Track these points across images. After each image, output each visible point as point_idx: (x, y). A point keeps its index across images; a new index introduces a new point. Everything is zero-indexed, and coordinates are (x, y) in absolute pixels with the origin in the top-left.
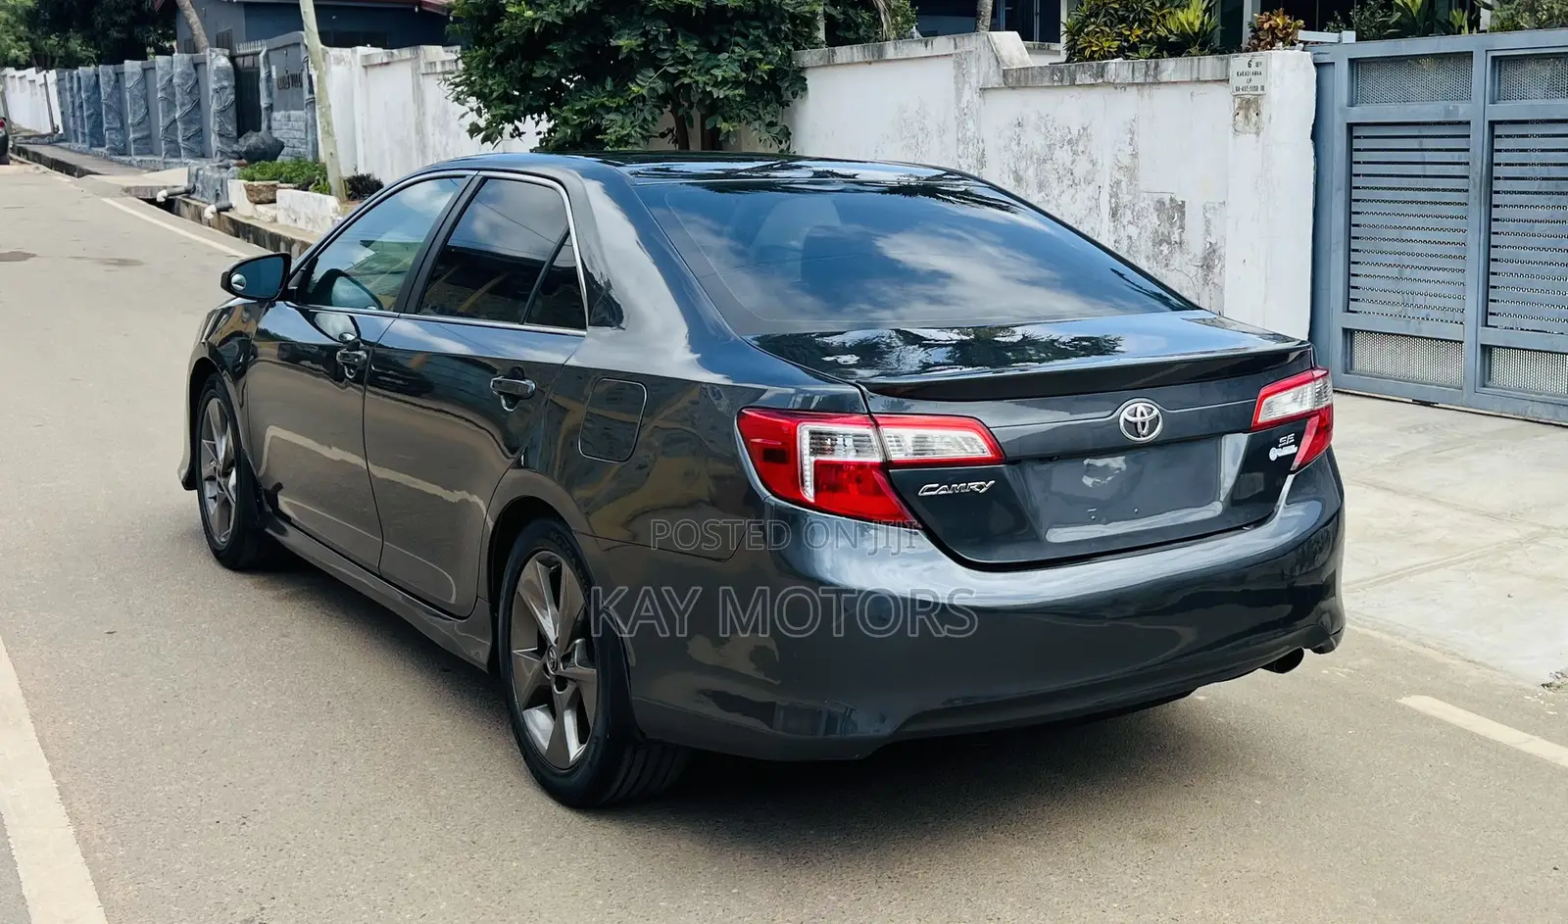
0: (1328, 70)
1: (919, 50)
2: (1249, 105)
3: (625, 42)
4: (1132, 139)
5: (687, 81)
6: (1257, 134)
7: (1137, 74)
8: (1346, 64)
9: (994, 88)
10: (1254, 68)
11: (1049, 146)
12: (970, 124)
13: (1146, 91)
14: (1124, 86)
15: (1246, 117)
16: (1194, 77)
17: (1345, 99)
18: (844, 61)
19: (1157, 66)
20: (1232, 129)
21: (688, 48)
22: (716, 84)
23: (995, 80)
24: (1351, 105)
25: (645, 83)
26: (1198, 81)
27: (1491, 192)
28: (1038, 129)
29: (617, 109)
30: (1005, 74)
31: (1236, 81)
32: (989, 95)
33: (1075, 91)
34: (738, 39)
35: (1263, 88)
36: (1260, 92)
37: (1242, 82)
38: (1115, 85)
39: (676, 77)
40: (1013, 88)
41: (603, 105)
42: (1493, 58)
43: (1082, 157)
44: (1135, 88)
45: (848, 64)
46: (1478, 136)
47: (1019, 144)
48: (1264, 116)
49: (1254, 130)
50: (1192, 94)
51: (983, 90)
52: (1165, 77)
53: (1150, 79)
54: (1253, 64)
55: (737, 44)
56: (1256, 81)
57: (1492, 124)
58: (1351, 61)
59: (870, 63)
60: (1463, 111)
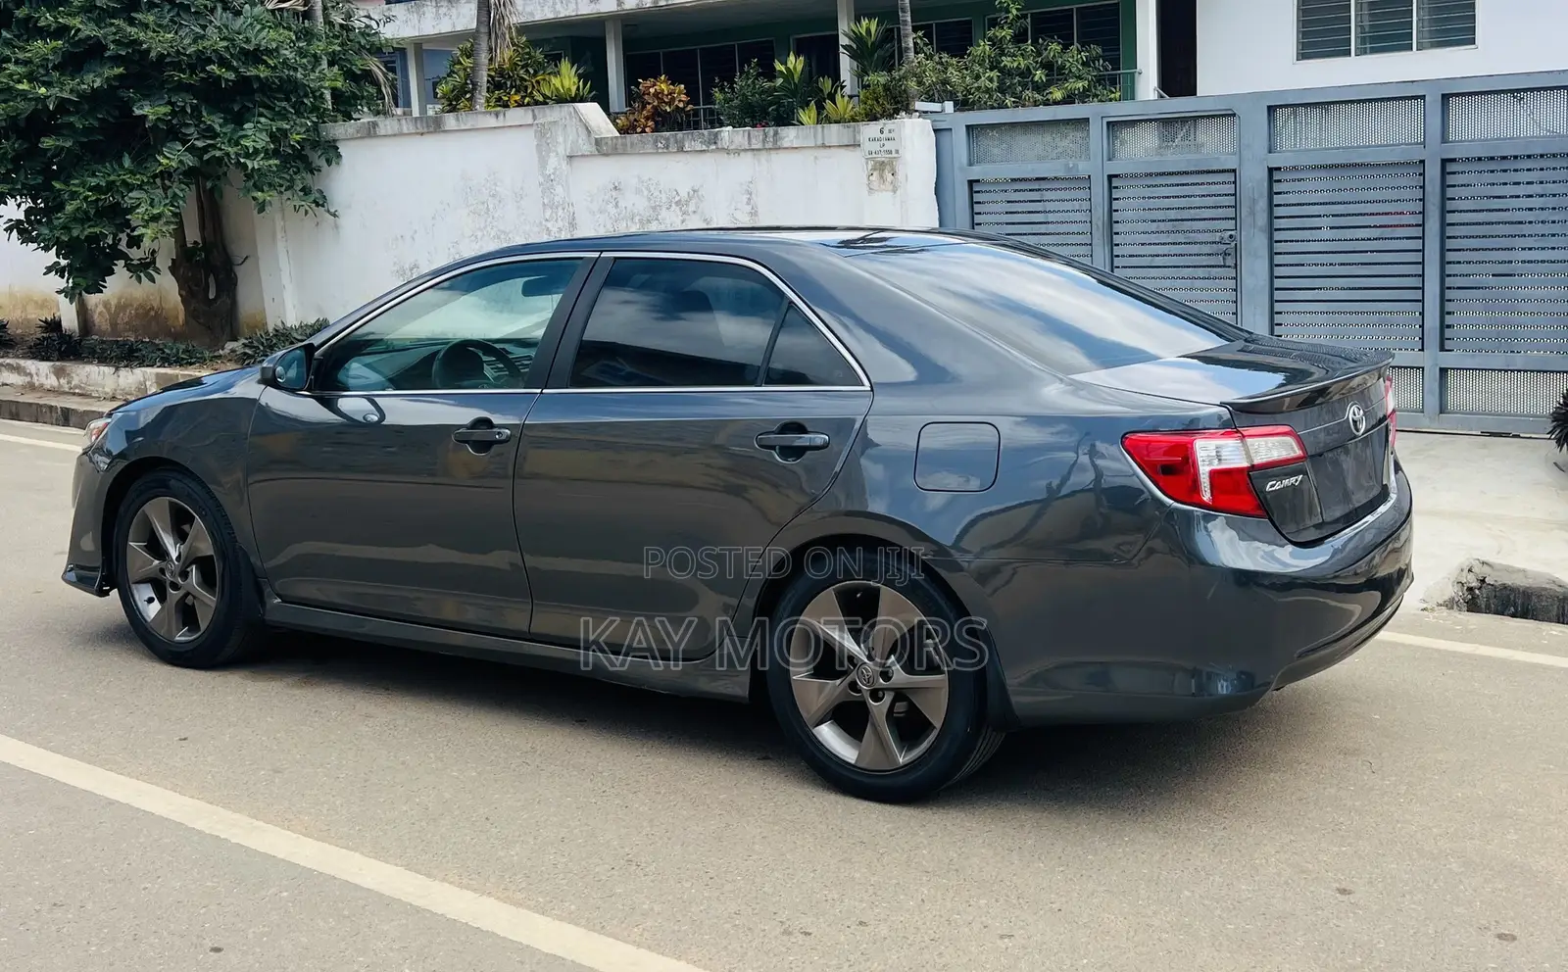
0: (945, 136)
1: (491, 121)
2: (884, 167)
3: (149, 111)
4: (749, 199)
5: (218, 154)
6: (895, 192)
7: (753, 141)
8: (964, 128)
9: (583, 156)
10: (886, 134)
11: (654, 208)
12: (559, 190)
13: (763, 156)
14: (738, 152)
15: (881, 177)
16: (819, 142)
17: (965, 160)
18: (390, 133)
19: (776, 133)
20: (866, 188)
21: (215, 121)
22: (248, 156)
23: (586, 147)
24: (971, 164)
25: (172, 156)
26: (824, 146)
27: (1112, 233)
28: (638, 191)
29: (140, 187)
30: (598, 142)
31: (867, 146)
32: (576, 163)
33: (681, 157)
34: (265, 112)
35: (897, 152)
36: (894, 155)
37: (875, 146)
38: (727, 151)
39: (205, 149)
40: (606, 155)
41: (124, 182)
42: (1108, 123)
43: (693, 216)
44: (749, 154)
45: (395, 135)
46: (1099, 188)
47: (617, 206)
48: (900, 176)
49: (891, 187)
50: (816, 158)
51: (570, 157)
52: (786, 143)
53: (770, 145)
54: (886, 131)
55: (261, 115)
56: (889, 145)
57: (1110, 177)
58: (968, 127)
59: (422, 134)
60: (1083, 168)
